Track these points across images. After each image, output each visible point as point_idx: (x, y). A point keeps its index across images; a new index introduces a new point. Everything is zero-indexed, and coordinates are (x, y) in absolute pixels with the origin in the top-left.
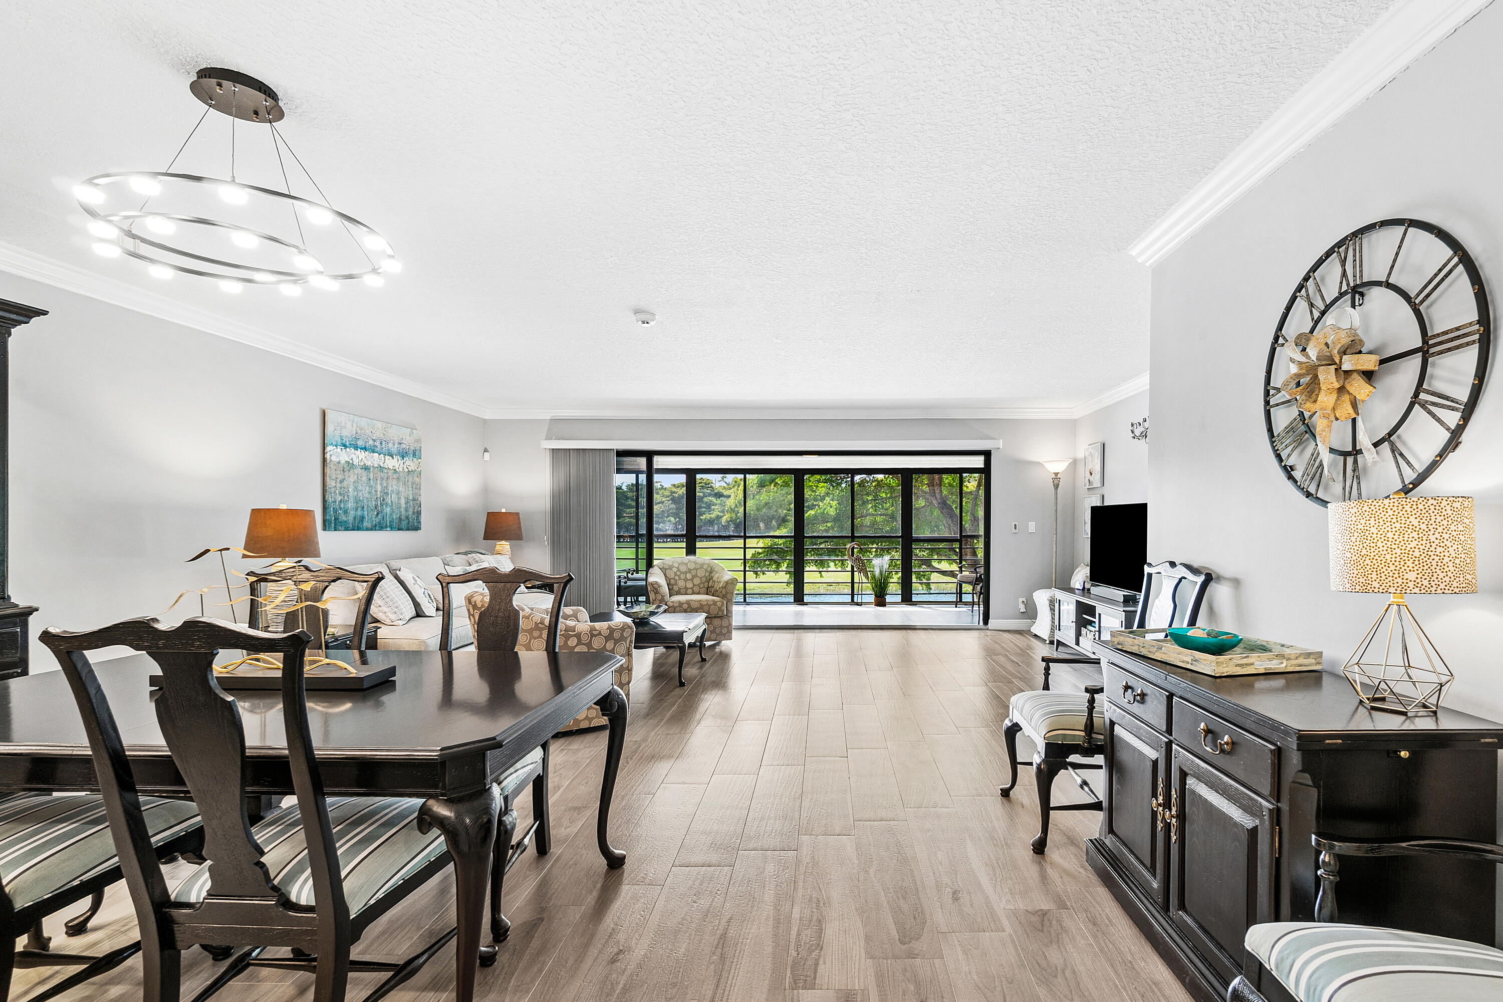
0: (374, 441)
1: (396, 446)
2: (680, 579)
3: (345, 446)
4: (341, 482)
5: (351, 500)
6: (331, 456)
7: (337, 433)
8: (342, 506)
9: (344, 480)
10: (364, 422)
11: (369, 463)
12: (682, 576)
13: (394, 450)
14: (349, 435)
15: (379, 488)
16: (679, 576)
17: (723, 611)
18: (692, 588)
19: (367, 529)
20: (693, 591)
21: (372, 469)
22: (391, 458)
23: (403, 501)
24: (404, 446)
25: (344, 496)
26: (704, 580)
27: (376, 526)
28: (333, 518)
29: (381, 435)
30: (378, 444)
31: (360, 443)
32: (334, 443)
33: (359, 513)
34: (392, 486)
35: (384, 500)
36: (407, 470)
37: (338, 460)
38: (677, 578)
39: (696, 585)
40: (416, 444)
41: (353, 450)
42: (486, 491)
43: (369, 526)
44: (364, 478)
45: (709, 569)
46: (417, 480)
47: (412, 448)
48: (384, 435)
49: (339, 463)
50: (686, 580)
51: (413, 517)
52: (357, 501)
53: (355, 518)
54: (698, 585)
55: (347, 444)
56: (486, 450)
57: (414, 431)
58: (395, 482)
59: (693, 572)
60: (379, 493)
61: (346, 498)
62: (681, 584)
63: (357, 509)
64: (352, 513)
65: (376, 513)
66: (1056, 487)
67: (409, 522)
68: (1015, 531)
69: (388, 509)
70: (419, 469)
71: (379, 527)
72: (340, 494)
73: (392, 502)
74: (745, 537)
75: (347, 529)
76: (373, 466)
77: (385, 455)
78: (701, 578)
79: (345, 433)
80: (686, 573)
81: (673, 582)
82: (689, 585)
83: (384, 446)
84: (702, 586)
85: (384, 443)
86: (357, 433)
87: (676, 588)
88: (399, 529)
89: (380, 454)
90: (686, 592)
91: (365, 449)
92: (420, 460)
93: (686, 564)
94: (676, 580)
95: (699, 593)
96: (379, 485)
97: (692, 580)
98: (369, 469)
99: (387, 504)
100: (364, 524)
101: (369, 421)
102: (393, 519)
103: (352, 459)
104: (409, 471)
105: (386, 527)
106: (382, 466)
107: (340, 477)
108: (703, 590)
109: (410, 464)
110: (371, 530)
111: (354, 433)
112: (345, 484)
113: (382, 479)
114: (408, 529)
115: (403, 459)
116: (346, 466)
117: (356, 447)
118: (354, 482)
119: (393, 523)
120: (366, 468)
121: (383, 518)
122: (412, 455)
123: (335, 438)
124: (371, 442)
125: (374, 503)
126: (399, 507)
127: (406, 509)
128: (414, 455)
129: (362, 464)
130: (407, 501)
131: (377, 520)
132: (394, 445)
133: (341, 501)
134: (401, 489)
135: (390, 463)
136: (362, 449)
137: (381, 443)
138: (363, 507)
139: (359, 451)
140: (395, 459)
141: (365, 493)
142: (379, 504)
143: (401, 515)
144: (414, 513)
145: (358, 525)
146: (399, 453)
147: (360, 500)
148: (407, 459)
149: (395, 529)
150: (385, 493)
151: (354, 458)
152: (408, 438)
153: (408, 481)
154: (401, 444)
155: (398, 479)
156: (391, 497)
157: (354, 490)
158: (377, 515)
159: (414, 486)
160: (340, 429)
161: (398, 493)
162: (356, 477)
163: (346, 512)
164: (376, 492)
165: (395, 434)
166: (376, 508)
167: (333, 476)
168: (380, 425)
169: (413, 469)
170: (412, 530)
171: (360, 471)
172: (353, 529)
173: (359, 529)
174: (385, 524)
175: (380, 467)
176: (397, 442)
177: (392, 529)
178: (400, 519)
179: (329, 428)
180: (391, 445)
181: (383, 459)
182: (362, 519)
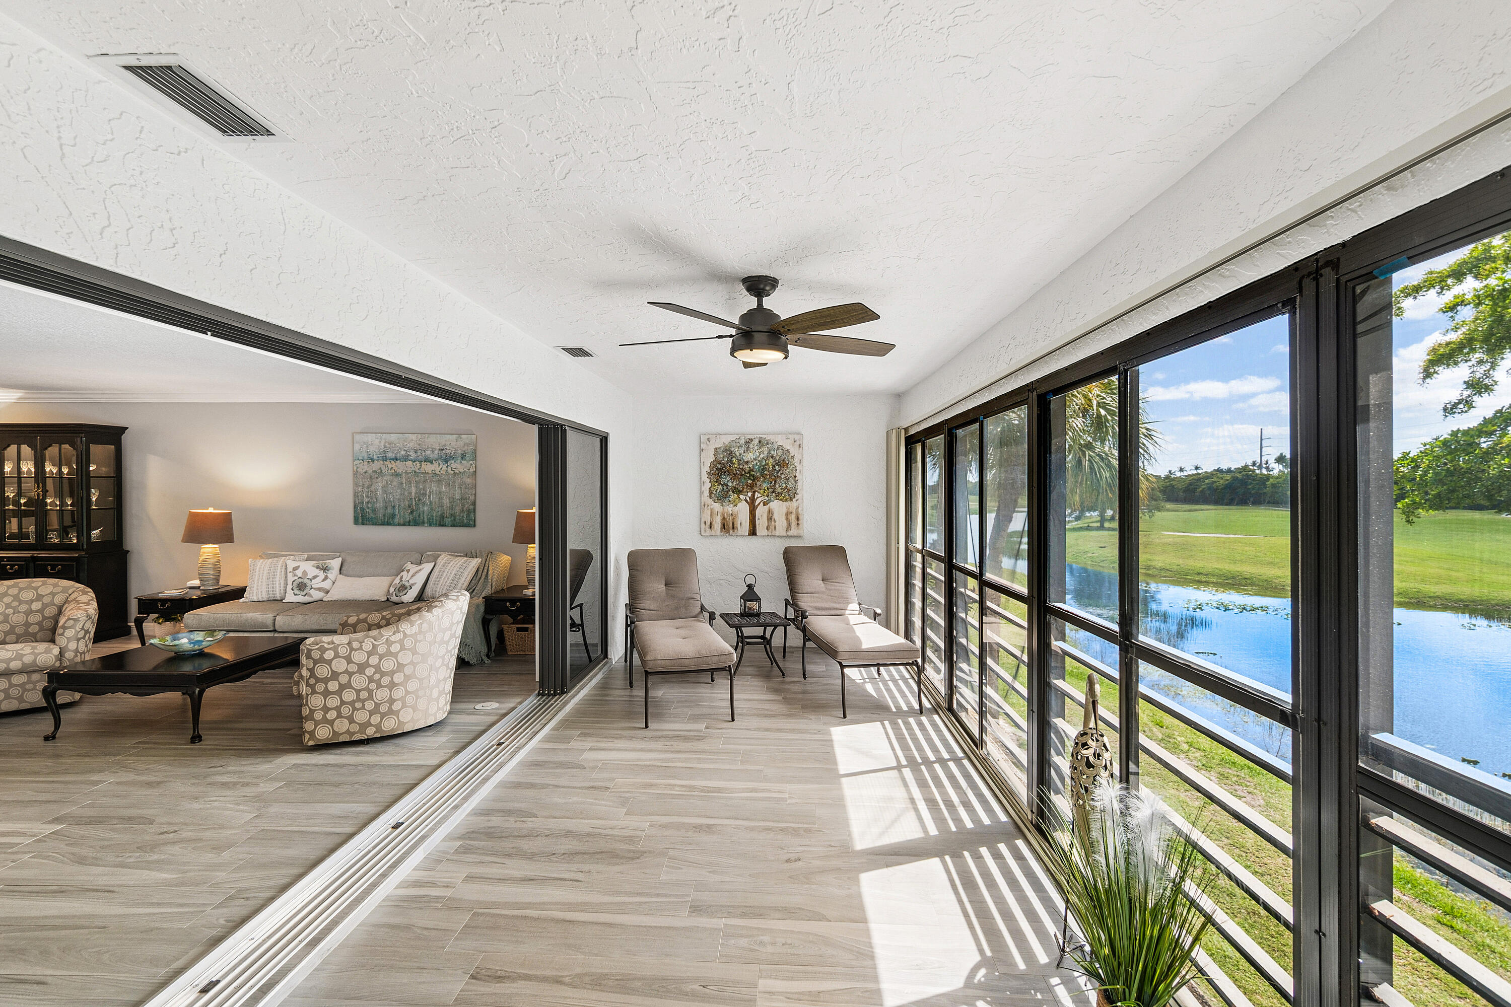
0: (407, 451)
1: (436, 452)
4: (368, 487)
5: (380, 500)
7: (365, 450)
8: (370, 506)
10: (393, 437)
13: (436, 455)
15: (413, 490)
19: (399, 525)
21: (404, 475)
22: (429, 463)
23: (446, 501)
24: (448, 451)
25: (372, 498)
27: (409, 522)
28: (361, 515)
30: (412, 453)
31: (389, 455)
32: (360, 458)
33: (389, 511)
34: (431, 488)
35: (419, 500)
36: (453, 472)
37: (364, 471)
40: (466, 447)
41: (381, 462)
43: (402, 521)
44: (395, 483)
46: (470, 480)
47: (459, 452)
48: (419, 445)
49: (366, 472)
51: (462, 515)
52: (385, 501)
53: (384, 515)
55: (375, 457)
57: (463, 436)
58: (434, 485)
60: (413, 494)
61: (374, 499)
63: (386, 508)
64: (382, 511)
65: (409, 511)
67: (454, 519)
69: (426, 508)
70: (472, 470)
71: (416, 522)
72: (368, 497)
73: (431, 502)
75: (375, 524)
76: (406, 472)
77: (421, 461)
79: (372, 449)
83: (419, 454)
85: (421, 452)
86: (385, 447)
88: (440, 525)
89: (415, 462)
91: (396, 459)
92: (472, 462)
98: (401, 475)
99: (424, 504)
101: (401, 435)
102: (431, 516)
103: (380, 468)
104: (455, 474)
105: (423, 523)
106: (417, 471)
107: (368, 483)
109: (457, 466)
110: (404, 525)
111: (383, 447)
112: (373, 488)
113: (417, 482)
114: (453, 526)
115: (447, 463)
116: (373, 474)
117: (384, 459)
118: (383, 487)
119: (433, 519)
120: (397, 475)
121: (419, 516)
122: (459, 458)
123: (362, 454)
124: (403, 453)
125: (407, 503)
126: (442, 506)
127: (451, 508)
128: (463, 457)
129: (393, 471)
130: (452, 500)
131: (411, 517)
132: (433, 451)
133: (368, 502)
134: (443, 490)
135: (428, 468)
136: (393, 459)
137: (416, 452)
138: (394, 506)
139: (388, 463)
140: (435, 464)
141: (395, 494)
142: (414, 504)
143: (444, 513)
144: (463, 511)
145: (388, 521)
146: (440, 458)
147: (390, 501)
148: (453, 462)
149: (436, 525)
150: (421, 495)
151: (383, 468)
152: (453, 444)
153: (453, 482)
154: (443, 450)
155: (439, 482)
156: (430, 497)
157: (383, 493)
158: (412, 512)
159: (463, 487)
160: (367, 446)
161: (440, 493)
162: (385, 483)
163: (374, 510)
164: (410, 493)
165: (434, 441)
166: (410, 507)
167: (361, 484)
168: (414, 437)
169: (462, 471)
170: (460, 526)
171: (389, 478)
172: (383, 524)
173: (388, 524)
174: (421, 521)
175: (415, 472)
176: (438, 448)
177: (430, 525)
178: (442, 517)
179: (357, 447)
180: (428, 452)
181: (418, 465)
182: (393, 516)
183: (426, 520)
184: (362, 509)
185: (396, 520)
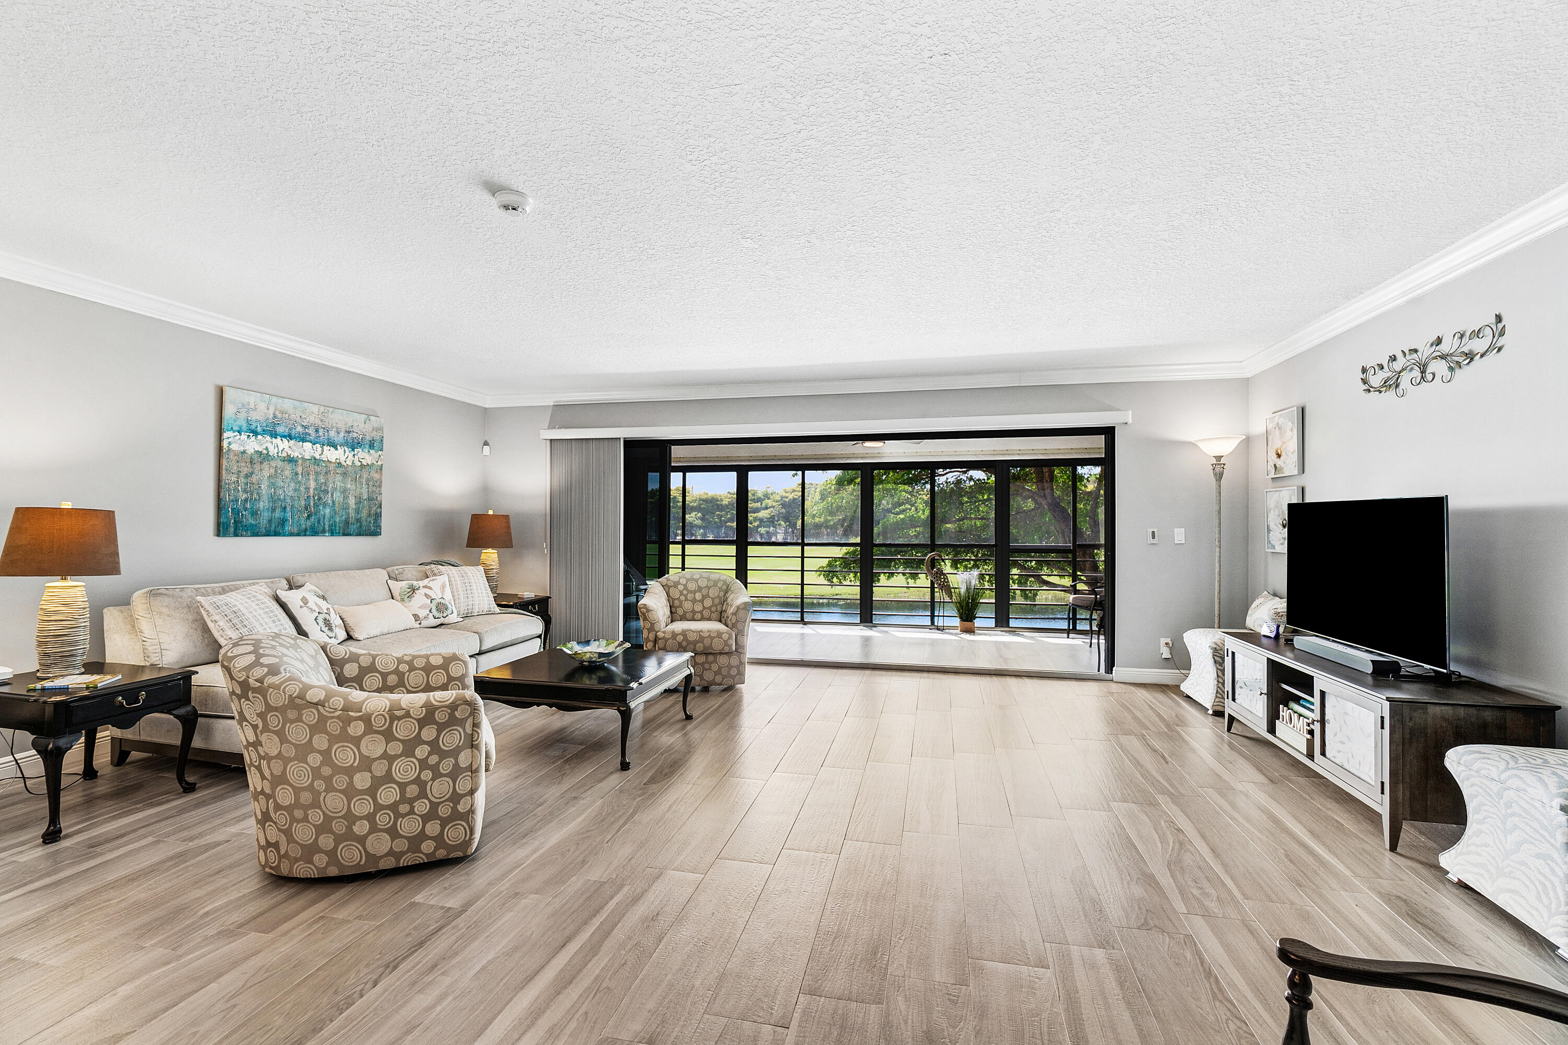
0: (305, 427)
1: (342, 435)
2: (686, 599)
3: (256, 433)
4: (247, 476)
5: (265, 498)
6: (230, 443)
7: (242, 416)
8: (248, 506)
9: (252, 473)
10: (287, 405)
11: (295, 454)
12: (690, 596)
13: (340, 438)
14: (262, 419)
15: (312, 484)
16: (686, 596)
17: (730, 646)
18: (701, 612)
19: (291, 535)
20: (702, 615)
21: (300, 461)
22: (332, 449)
23: (352, 502)
24: (355, 435)
25: (252, 494)
26: (717, 601)
27: (306, 530)
28: (233, 521)
29: (318, 422)
30: (311, 431)
31: (280, 429)
32: (235, 428)
33: (278, 514)
34: (334, 482)
35: (320, 499)
36: (360, 464)
37: (242, 449)
38: (682, 598)
39: (707, 608)
40: (375, 433)
41: (268, 438)
42: (486, 490)
43: (295, 530)
44: (287, 473)
45: (725, 587)
46: (376, 476)
47: (368, 438)
48: (322, 421)
49: (244, 452)
50: (694, 601)
51: (369, 520)
52: (273, 499)
53: (270, 521)
54: (710, 608)
55: (259, 429)
56: (486, 444)
57: (372, 418)
58: (339, 478)
59: (704, 592)
60: (312, 491)
61: (255, 496)
62: (688, 606)
63: (274, 510)
64: (266, 515)
65: (306, 515)
66: (1219, 477)
67: (360, 526)
68: (1152, 541)
69: (328, 511)
70: (379, 463)
71: (314, 531)
72: (245, 491)
73: (333, 502)
74: (803, 545)
75: (256, 534)
76: (302, 458)
77: (323, 445)
78: (713, 599)
79: (254, 416)
80: (694, 592)
81: (677, 603)
82: (698, 607)
83: (321, 434)
84: (714, 609)
85: (321, 431)
86: (275, 417)
87: (680, 612)
88: (344, 535)
89: (314, 444)
90: (693, 616)
91: (290, 437)
92: (380, 453)
93: (696, 581)
94: (681, 602)
95: (709, 619)
96: (312, 482)
97: (702, 601)
98: (296, 461)
99: (325, 505)
100: (286, 528)
101: (297, 403)
102: (335, 521)
103: (267, 449)
104: (362, 465)
105: (324, 531)
106: (318, 457)
107: (245, 470)
108: (714, 615)
109: (365, 456)
110: (298, 535)
111: (272, 416)
112: (254, 479)
113: (317, 473)
114: (359, 534)
115: (353, 450)
116: (255, 457)
117: (274, 435)
118: (269, 477)
119: (335, 527)
120: (290, 460)
121: (319, 521)
122: (367, 446)
123: (238, 423)
124: (299, 429)
125: (303, 503)
126: (346, 507)
127: (358, 511)
128: (372, 446)
129: (284, 454)
130: (359, 501)
131: (309, 524)
132: (338, 433)
133: (246, 500)
134: (349, 486)
135: (331, 455)
136: (285, 437)
137: (317, 431)
138: (285, 508)
139: (279, 440)
140: (340, 450)
141: (288, 490)
142: (312, 504)
143: (349, 518)
144: (369, 515)
145: (276, 529)
146: (346, 444)
147: (279, 499)
148: (360, 450)
149: (338, 534)
150: (323, 490)
151: (271, 448)
152: (362, 425)
153: (360, 477)
154: (349, 432)
155: (344, 474)
156: (332, 495)
157: (269, 487)
158: (309, 517)
159: (371, 483)
160: (247, 412)
161: (344, 491)
162: (272, 471)
163: (255, 513)
164: (307, 489)
165: (339, 420)
166: (306, 508)
167: (235, 470)
168: (315, 409)
169: (369, 463)
170: (366, 535)
171: (280, 463)
172: (267, 534)
173: (276, 534)
174: (321, 528)
175: (315, 459)
176: (343, 430)
177: (332, 534)
178: (347, 523)
179: (229, 410)
180: (332, 433)
181: (320, 449)
182: (283, 522)
183: (327, 527)
184: (236, 512)
185: (287, 528)
